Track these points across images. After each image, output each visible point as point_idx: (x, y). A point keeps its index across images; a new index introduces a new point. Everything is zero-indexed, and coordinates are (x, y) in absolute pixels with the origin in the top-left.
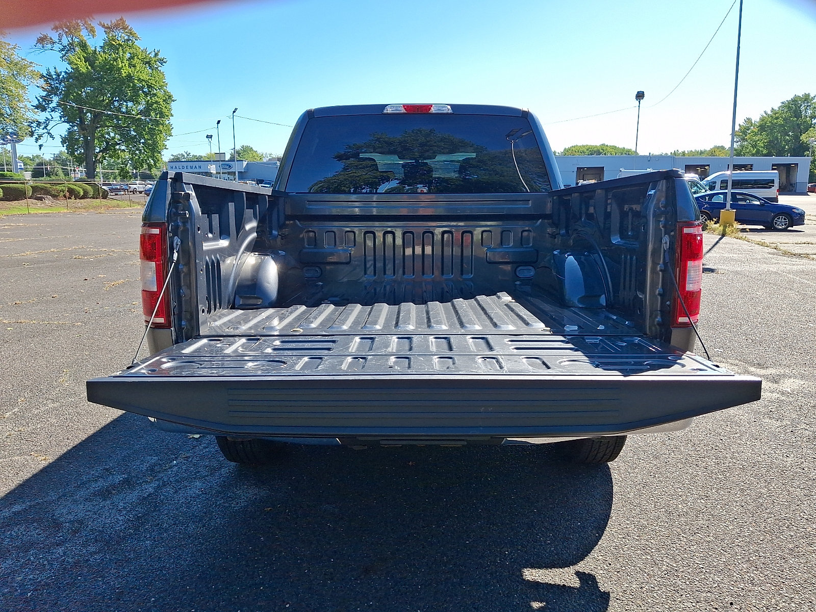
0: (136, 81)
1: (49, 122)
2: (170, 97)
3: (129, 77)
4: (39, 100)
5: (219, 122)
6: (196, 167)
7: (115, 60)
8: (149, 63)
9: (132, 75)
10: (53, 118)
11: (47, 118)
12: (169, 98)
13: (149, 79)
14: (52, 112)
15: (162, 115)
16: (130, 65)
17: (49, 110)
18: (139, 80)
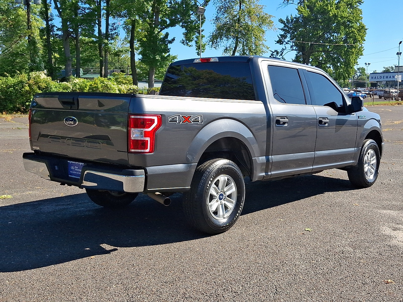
0: (339, 19)
1: (284, 51)
2: (363, 27)
3: (335, 16)
4: (279, 38)
5: (401, 43)
6: (390, 77)
7: (327, 5)
8: (351, 4)
9: (337, 14)
10: (286, 48)
11: (283, 48)
12: (362, 29)
13: (348, 16)
14: (286, 44)
15: (355, 41)
16: (337, 8)
17: (285, 43)
18: (342, 17)
